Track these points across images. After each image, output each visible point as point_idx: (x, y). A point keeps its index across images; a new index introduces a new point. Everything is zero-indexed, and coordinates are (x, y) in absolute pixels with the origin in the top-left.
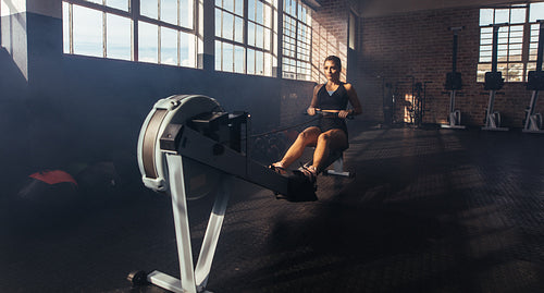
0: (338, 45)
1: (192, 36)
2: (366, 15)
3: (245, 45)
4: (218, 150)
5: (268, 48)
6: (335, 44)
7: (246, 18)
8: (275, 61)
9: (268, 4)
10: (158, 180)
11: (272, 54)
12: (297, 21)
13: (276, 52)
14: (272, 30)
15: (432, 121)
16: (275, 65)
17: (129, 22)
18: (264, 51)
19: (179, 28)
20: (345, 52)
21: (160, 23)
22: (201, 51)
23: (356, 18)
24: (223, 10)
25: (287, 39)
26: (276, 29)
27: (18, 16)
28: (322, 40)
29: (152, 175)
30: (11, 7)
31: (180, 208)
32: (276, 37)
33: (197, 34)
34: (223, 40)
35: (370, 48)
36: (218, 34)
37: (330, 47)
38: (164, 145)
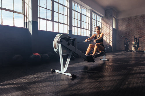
0: (110, 27)
1: (67, 26)
2: (119, 18)
3: (81, 28)
4: (69, 44)
5: (88, 28)
6: (109, 27)
7: (81, 21)
8: (90, 32)
9: (87, 16)
10: (57, 49)
11: (89, 30)
12: (97, 21)
13: (90, 30)
14: (89, 23)
15: (142, 50)
16: (90, 33)
17: (52, 22)
18: (86, 29)
19: (63, 24)
20: (112, 29)
21: (59, 23)
22: (69, 29)
23: (116, 19)
24: (75, 19)
25: (93, 26)
26: (90, 23)
27: (30, 21)
28: (105, 26)
29: (56, 48)
30: (29, 20)
31: (61, 54)
32: (90, 25)
33: (68, 25)
34: (74, 26)
35: (121, 28)
36: (73, 25)
37: (107, 28)
38: (58, 42)
